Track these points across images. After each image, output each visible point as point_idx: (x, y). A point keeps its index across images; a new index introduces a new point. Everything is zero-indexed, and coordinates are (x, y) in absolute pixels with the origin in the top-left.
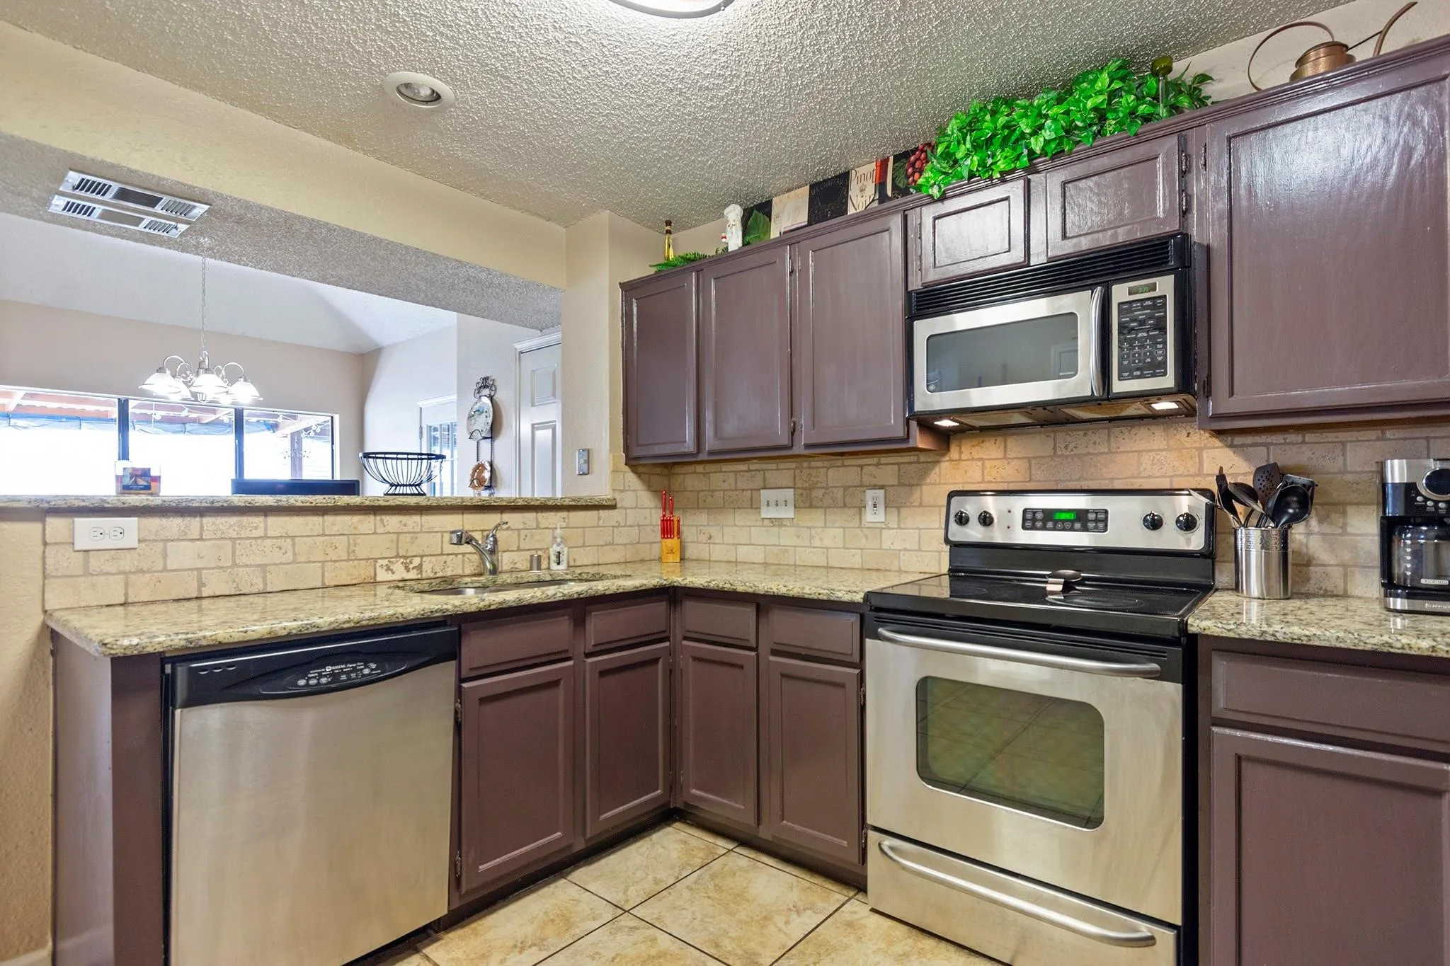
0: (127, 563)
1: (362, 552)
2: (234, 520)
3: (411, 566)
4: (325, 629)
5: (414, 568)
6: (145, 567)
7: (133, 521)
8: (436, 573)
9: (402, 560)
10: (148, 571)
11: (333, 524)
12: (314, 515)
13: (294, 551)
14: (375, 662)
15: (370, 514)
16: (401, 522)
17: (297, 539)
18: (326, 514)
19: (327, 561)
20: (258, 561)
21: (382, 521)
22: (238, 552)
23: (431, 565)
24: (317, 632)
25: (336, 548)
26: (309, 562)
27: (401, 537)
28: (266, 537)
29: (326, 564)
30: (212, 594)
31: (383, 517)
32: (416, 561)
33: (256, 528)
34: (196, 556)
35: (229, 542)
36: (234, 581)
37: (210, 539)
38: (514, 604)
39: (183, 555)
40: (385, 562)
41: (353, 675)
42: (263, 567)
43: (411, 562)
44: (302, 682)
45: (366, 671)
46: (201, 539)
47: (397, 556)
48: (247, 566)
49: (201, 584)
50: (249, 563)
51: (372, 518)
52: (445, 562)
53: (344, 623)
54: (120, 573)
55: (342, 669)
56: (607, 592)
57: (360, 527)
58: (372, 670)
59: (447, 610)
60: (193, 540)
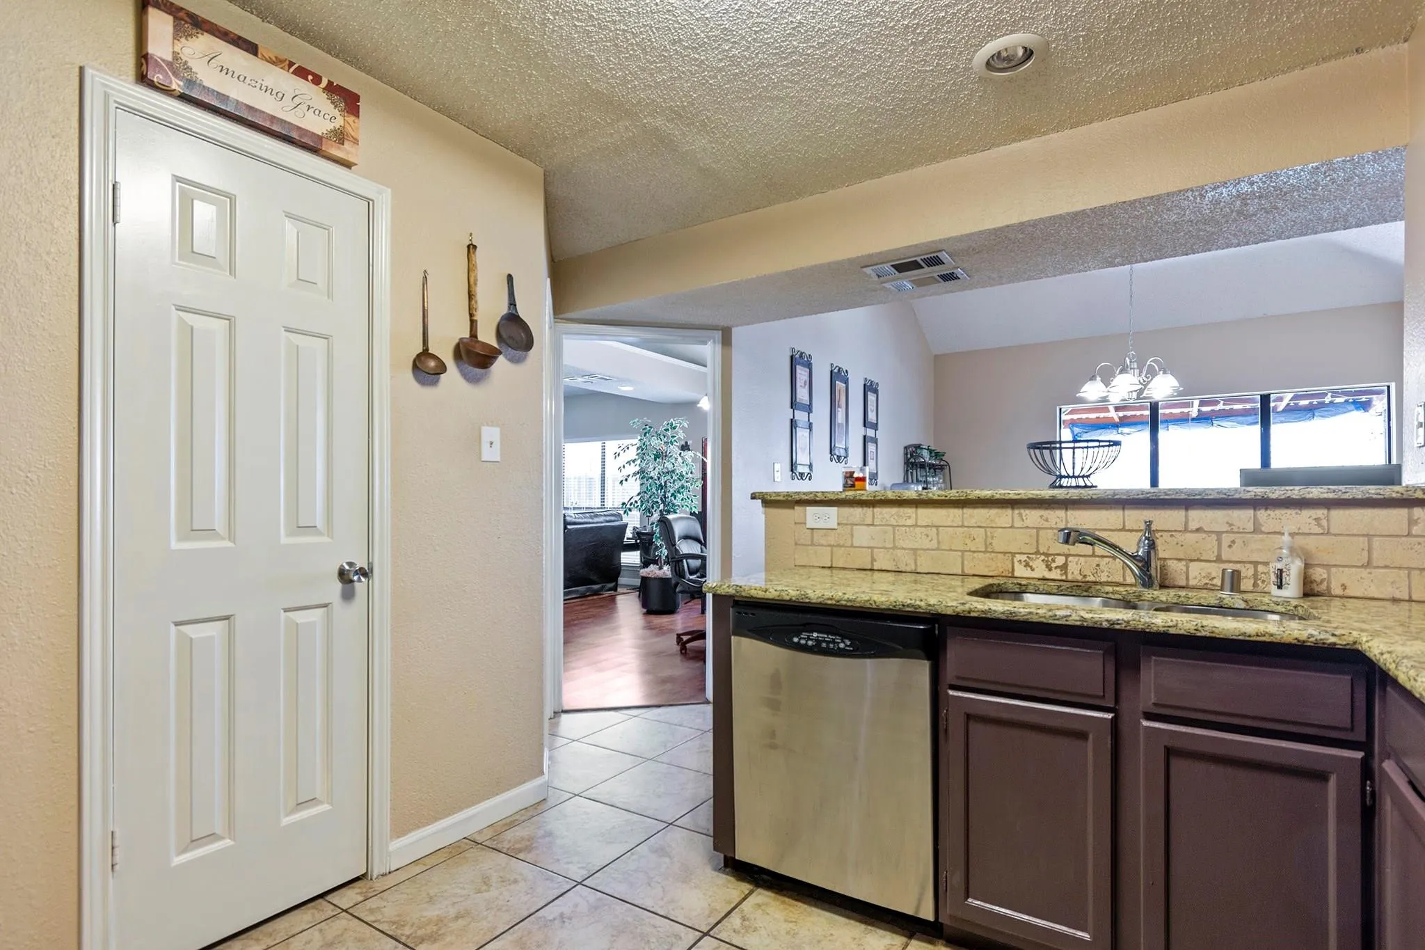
0: (832, 539)
1: (999, 545)
2: (894, 510)
3: (1053, 565)
4: (814, 601)
5: (1056, 568)
6: (842, 543)
7: (834, 510)
8: (1085, 576)
9: (1043, 557)
10: (843, 546)
11: (971, 516)
12: (955, 507)
13: (938, 539)
14: (850, 640)
15: (1007, 507)
16: (1041, 517)
17: (941, 529)
18: (966, 507)
19: (966, 551)
20: (910, 546)
21: (1020, 515)
22: (897, 538)
23: (1079, 567)
24: (809, 602)
25: (974, 539)
26: (951, 550)
27: (1042, 533)
28: (916, 526)
29: (966, 553)
30: (880, 568)
31: (1022, 511)
32: (1060, 560)
33: (909, 517)
34: (870, 537)
35: (891, 528)
36: (894, 560)
37: (880, 525)
38: (1003, 617)
39: (863, 536)
40: (1024, 558)
41: (831, 646)
42: (915, 550)
43: (1053, 561)
44: (796, 640)
45: (842, 645)
46: (872, 525)
47: (1037, 553)
48: (903, 548)
49: (873, 560)
50: (904, 546)
51: (1009, 511)
52: (1098, 565)
53: (828, 599)
54: (829, 546)
55: (825, 638)
56: (1172, 631)
57: (996, 520)
58: (846, 646)
59: (920, 607)
60: (868, 525)
